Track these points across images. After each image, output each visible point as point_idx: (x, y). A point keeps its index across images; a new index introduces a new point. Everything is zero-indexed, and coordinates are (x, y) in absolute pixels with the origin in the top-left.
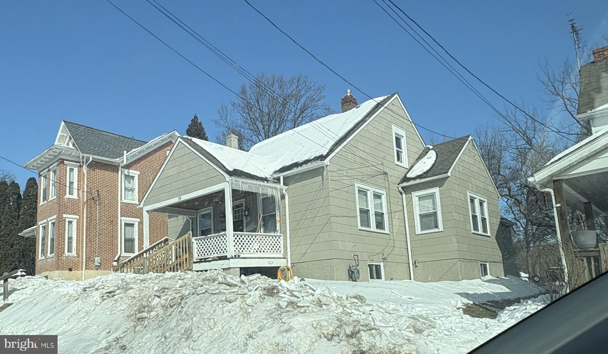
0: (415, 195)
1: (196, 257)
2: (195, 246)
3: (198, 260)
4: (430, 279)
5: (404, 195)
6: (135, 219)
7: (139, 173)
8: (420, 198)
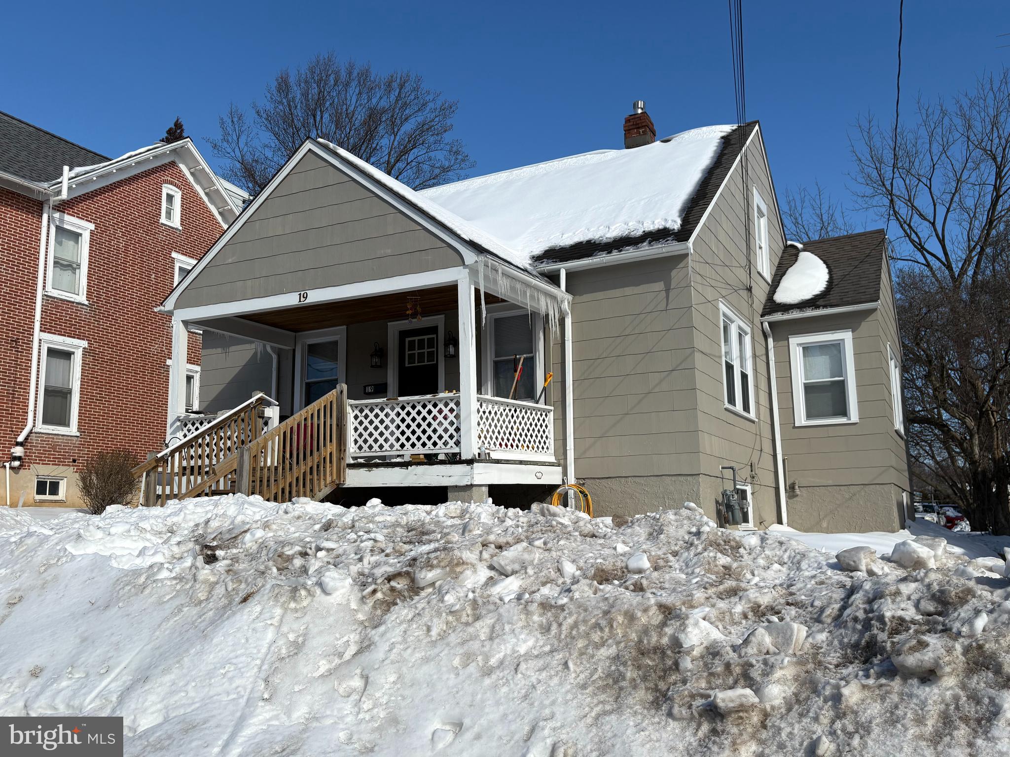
0: (796, 343)
1: (352, 450)
2: (351, 423)
3: (361, 461)
4: (825, 525)
5: (770, 341)
6: (76, 342)
7: (92, 226)
8: (807, 350)
